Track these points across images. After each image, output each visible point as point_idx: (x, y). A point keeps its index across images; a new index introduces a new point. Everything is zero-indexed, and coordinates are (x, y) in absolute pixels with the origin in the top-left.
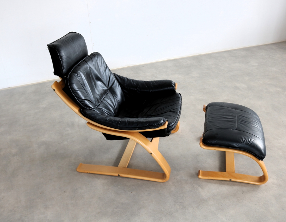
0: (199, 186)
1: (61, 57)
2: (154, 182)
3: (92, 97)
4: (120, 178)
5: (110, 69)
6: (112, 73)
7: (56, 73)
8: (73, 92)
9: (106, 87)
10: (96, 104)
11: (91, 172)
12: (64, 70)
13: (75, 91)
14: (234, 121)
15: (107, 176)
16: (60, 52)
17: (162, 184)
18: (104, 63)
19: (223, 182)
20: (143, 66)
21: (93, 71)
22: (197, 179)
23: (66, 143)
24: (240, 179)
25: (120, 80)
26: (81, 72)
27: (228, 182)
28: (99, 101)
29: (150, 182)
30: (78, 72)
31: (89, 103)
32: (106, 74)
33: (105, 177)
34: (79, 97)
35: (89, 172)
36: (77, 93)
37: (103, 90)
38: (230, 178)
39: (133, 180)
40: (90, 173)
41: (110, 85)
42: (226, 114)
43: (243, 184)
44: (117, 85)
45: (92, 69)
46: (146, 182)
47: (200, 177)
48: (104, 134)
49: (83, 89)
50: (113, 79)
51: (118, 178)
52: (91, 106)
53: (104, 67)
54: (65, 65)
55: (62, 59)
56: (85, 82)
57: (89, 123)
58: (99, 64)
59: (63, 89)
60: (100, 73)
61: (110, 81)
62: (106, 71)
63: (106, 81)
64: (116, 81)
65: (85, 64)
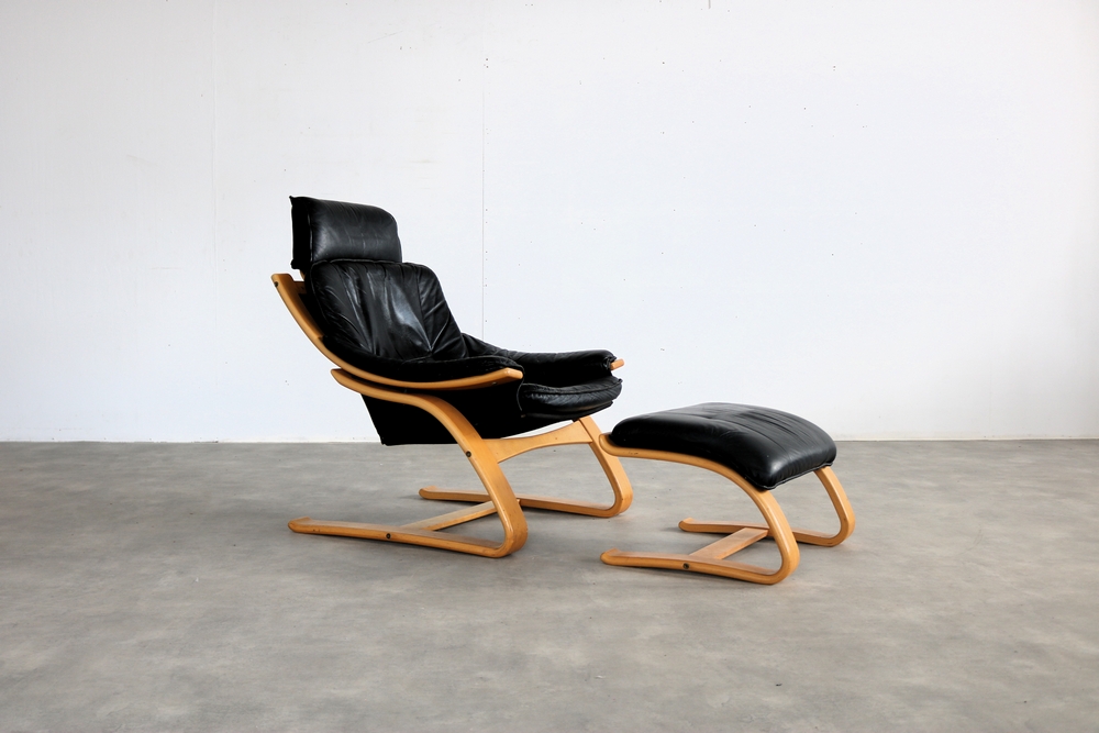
1: (313, 223)
7: (296, 264)
9: (428, 348)
11: (322, 529)
12: (315, 255)
16: (312, 212)
32: (435, 318)
35: (317, 530)
47: (604, 557)
55: (314, 228)
58: (421, 289)
59: (300, 295)
60: (419, 310)
61: (443, 340)
62: (438, 314)
63: (430, 336)
64: (460, 344)
65: (378, 268)
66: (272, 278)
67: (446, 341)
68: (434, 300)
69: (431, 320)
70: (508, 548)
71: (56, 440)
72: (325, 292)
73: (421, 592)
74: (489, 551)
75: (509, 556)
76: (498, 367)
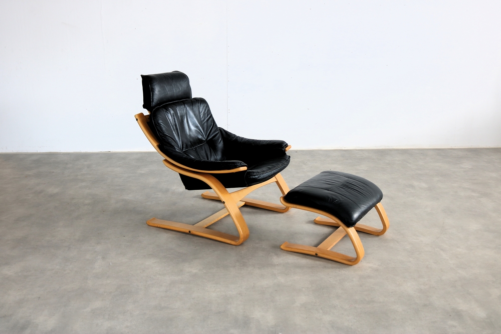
1: (152, 89)
3: (179, 140)
6: (216, 126)
7: (145, 106)
9: (205, 138)
10: (183, 148)
11: (161, 226)
12: (153, 103)
13: (157, 124)
14: (334, 185)
17: (234, 246)
18: (209, 112)
24: (329, 255)
25: (224, 136)
26: (172, 110)
28: (189, 147)
30: (168, 108)
34: (162, 132)
35: (158, 226)
38: (317, 252)
40: (159, 228)
41: (210, 137)
44: (219, 139)
45: (189, 112)
47: (282, 247)
50: (215, 131)
54: (155, 98)
55: (152, 91)
57: (166, 160)
58: (201, 111)
59: (148, 123)
60: (200, 121)
61: (211, 133)
62: (208, 121)
63: (205, 132)
64: (218, 135)
65: (181, 105)
66: (135, 116)
67: (212, 134)
68: (206, 115)
69: (206, 124)
70: (241, 242)
71: (39, 152)
72: (159, 124)
73: (205, 271)
74: (233, 243)
75: (242, 244)
76: (236, 167)
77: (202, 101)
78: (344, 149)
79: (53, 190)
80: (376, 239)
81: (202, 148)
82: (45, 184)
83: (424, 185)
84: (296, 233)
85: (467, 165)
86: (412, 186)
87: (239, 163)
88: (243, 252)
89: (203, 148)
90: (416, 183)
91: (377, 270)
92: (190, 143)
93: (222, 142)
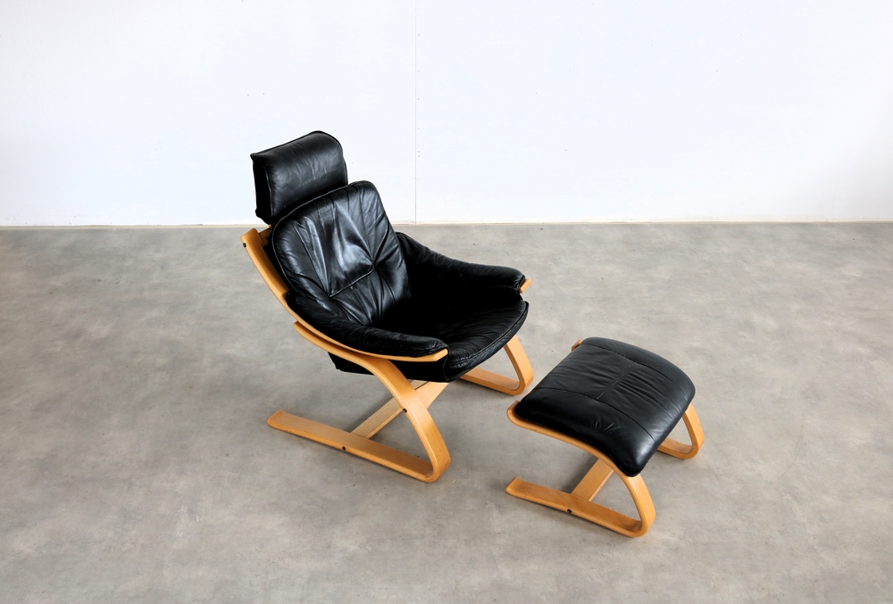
0: (498, 506)
1: (273, 184)
2: (409, 479)
3: (322, 275)
4: (346, 456)
5: (391, 223)
6: (393, 231)
7: (259, 213)
8: (279, 257)
9: (371, 260)
10: (331, 291)
11: (293, 431)
12: (274, 211)
13: (284, 256)
14: (606, 382)
15: (321, 446)
16: (271, 173)
17: (423, 484)
18: (379, 208)
19: (554, 513)
20: (541, 227)
21: (346, 221)
22: (503, 494)
23: (271, 367)
24: (592, 513)
25: (408, 252)
26: (312, 219)
27: (563, 515)
28: (342, 285)
29: (401, 475)
30: (302, 218)
31: (309, 284)
32: (376, 231)
33: (316, 446)
34: (289, 268)
35: (289, 431)
36: (288, 261)
37: (361, 265)
38: (570, 506)
39: (370, 464)
40: (290, 433)
41: (382, 258)
42: (603, 366)
43: (595, 527)
44: (397, 260)
45: (342, 215)
46: (394, 473)
47: (509, 489)
48: (332, 356)
49: (304, 254)
50: (391, 245)
51: (341, 454)
52: (312, 291)
53: (377, 216)
54: (277, 200)
55: (273, 187)
56: (315, 240)
57: (298, 323)
58: (364, 207)
59: (264, 247)
60: (362, 228)
61: (383, 250)
62: (379, 226)
63: (372, 248)
64: (398, 251)
65: (327, 204)
67: (386, 251)
68: (375, 214)
69: (373, 233)
70: (435, 479)
71: (73, 225)
72: (285, 254)
73: (370, 549)
74: (421, 477)
75: (437, 481)
76: (428, 353)
77: (366, 186)
78: (629, 221)
79: (100, 330)
80: (679, 466)
81: (366, 284)
82: (84, 312)
83: (772, 324)
84: (535, 450)
85: (853, 269)
86: (750, 326)
87: (432, 343)
88: (438, 499)
89: (369, 283)
90: (757, 318)
91: (676, 550)
92: (343, 277)
93: (404, 264)
